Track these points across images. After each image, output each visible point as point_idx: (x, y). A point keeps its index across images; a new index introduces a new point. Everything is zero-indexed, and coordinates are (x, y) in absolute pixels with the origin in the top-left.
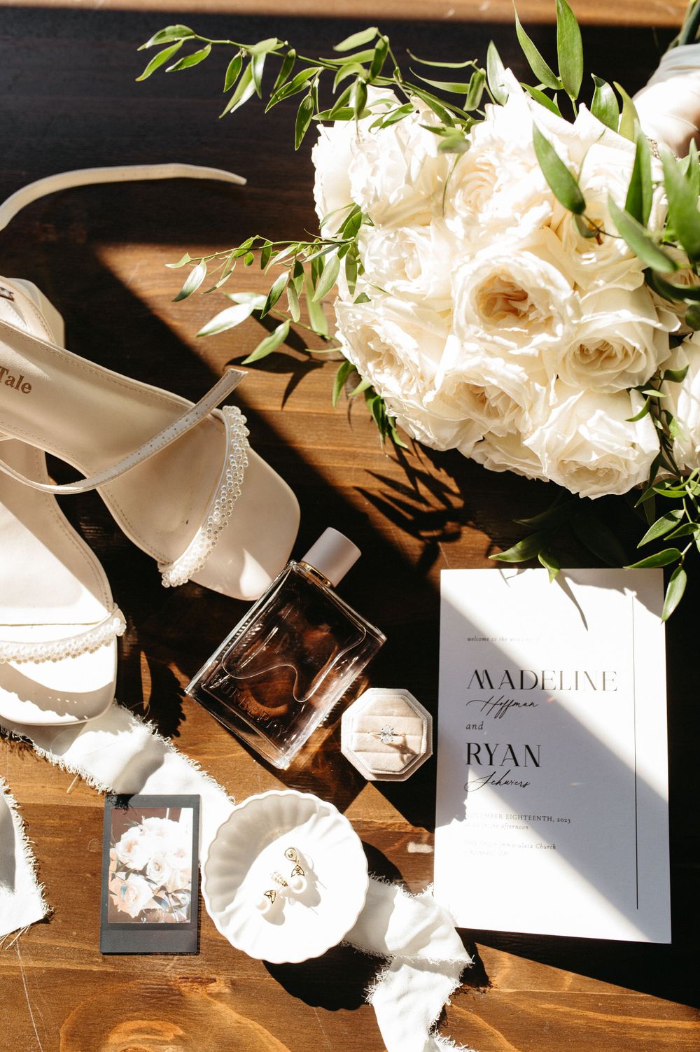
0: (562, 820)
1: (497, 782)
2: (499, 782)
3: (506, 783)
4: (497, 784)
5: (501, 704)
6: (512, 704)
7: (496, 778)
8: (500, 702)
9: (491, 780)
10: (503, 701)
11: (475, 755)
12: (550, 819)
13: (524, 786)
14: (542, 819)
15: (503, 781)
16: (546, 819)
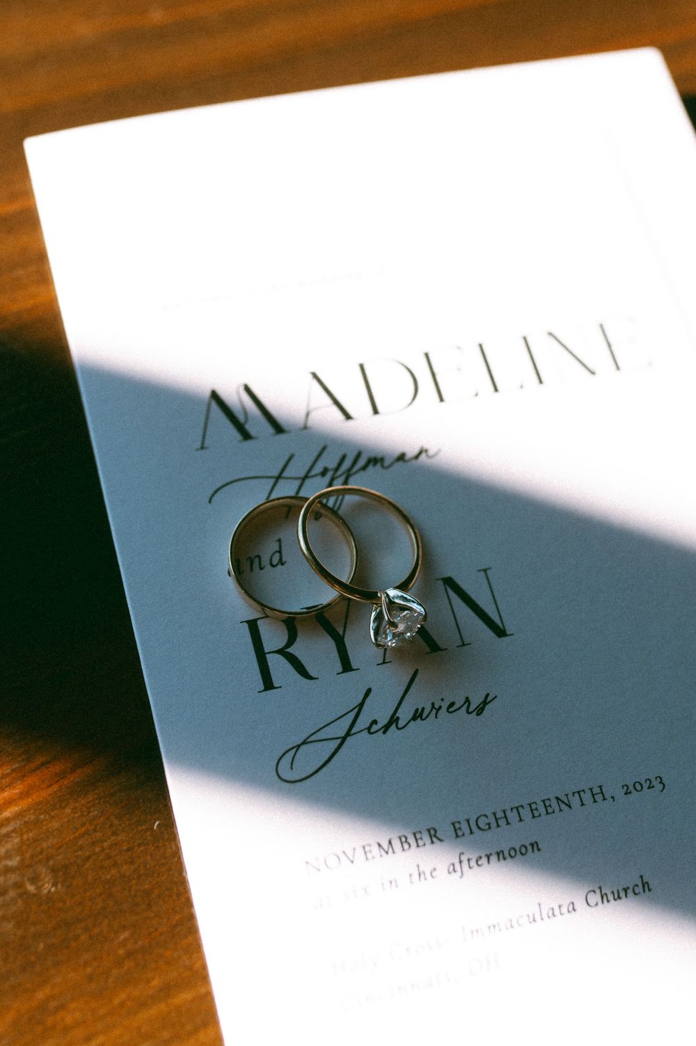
0: (638, 786)
1: (380, 725)
2: (394, 720)
3: (418, 715)
4: (386, 728)
5: (324, 473)
6: (362, 462)
7: (379, 710)
8: (318, 468)
9: (363, 722)
10: (330, 461)
11: (281, 652)
12: (598, 794)
13: (480, 710)
14: (575, 801)
15: (405, 714)
16: (587, 797)
